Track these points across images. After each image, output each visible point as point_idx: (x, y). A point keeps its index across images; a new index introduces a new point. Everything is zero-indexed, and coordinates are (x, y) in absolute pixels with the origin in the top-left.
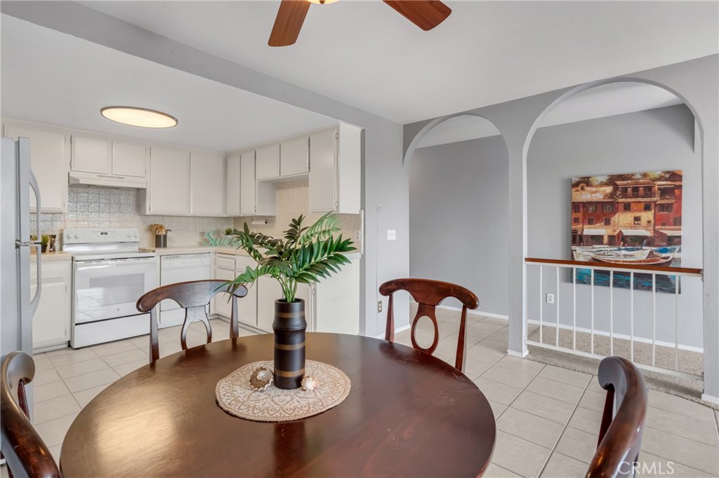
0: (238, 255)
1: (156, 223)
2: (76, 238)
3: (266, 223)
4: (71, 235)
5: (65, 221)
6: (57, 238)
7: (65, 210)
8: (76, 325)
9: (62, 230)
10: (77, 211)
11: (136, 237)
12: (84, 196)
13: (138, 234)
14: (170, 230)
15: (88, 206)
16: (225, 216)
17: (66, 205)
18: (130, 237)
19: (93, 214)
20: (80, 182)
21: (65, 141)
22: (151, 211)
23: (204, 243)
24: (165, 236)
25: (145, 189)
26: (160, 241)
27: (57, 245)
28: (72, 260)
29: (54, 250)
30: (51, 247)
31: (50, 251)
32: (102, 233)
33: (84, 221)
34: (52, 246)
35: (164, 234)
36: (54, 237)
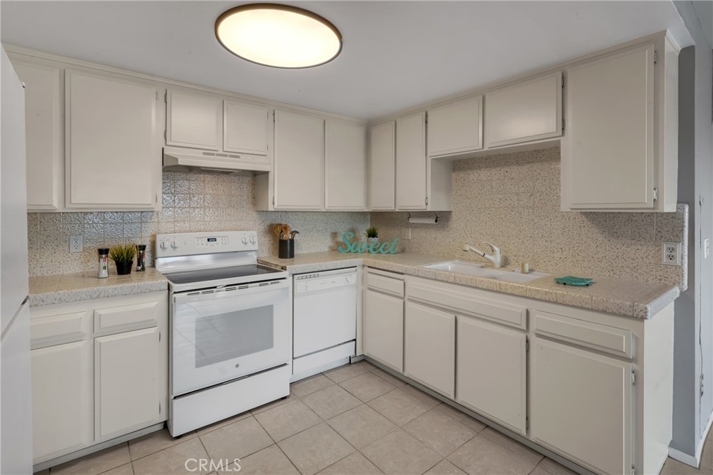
0: (406, 274)
1: (279, 222)
2: (174, 248)
3: (436, 221)
4: (167, 245)
5: (158, 222)
6: (148, 249)
7: (158, 207)
8: (175, 398)
9: (154, 236)
10: (175, 207)
11: (253, 243)
12: (184, 184)
13: (256, 239)
14: (298, 233)
15: (190, 199)
16: (366, 210)
17: (160, 200)
18: (246, 243)
19: (197, 211)
20: (179, 163)
21: (157, 99)
22: (276, 206)
23: (340, 248)
24: (292, 241)
25: (267, 173)
26: (285, 249)
27: (147, 260)
28: (169, 289)
29: (143, 269)
30: (139, 265)
31: (138, 271)
32: (209, 240)
33: (184, 221)
34: (140, 262)
35: (290, 237)
36: (143, 248)
